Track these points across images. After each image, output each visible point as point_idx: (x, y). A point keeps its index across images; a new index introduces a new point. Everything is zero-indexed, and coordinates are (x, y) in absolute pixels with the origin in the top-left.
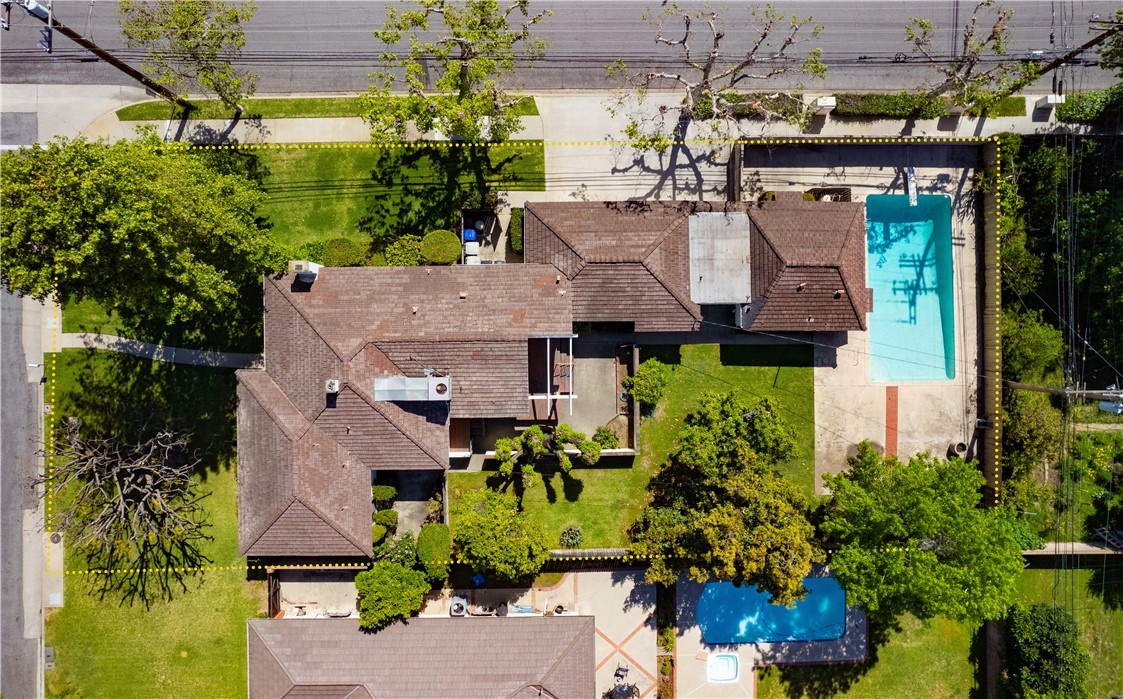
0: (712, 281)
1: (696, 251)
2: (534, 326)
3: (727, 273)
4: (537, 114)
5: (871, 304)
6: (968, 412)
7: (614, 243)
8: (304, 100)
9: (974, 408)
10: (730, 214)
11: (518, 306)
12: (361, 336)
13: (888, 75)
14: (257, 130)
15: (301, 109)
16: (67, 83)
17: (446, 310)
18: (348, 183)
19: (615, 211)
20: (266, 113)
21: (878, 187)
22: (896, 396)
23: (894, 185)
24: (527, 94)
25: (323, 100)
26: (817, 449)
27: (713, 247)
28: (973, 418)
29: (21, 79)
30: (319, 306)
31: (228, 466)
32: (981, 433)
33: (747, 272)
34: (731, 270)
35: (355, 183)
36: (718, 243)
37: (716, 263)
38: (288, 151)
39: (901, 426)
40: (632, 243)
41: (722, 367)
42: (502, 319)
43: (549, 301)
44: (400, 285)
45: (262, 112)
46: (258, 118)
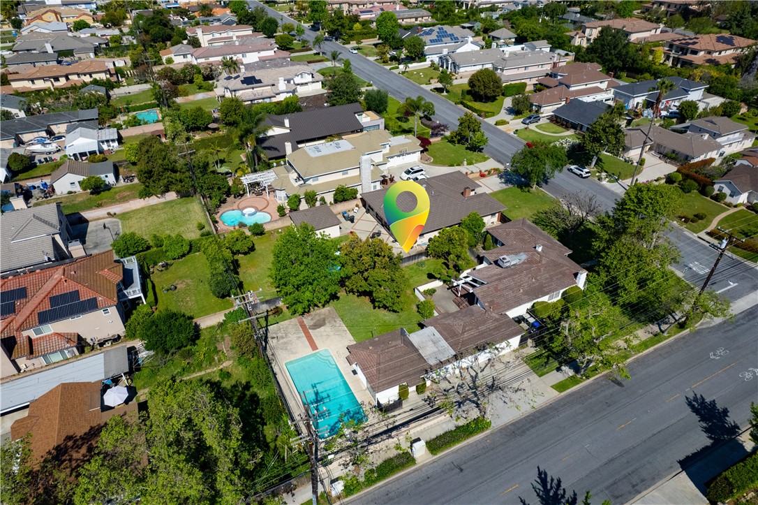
0: (429, 336)
1: (444, 343)
3: (424, 341)
6: (273, 355)
9: (270, 357)
10: (438, 361)
11: (499, 293)
13: (387, 495)
14: (650, 331)
17: (523, 284)
20: (653, 338)
22: (311, 346)
24: (563, 394)
27: (437, 347)
28: (271, 353)
33: (415, 344)
36: (435, 349)
37: (431, 343)
39: (305, 339)
42: (501, 286)
43: (489, 299)
45: (656, 338)
46: (656, 335)
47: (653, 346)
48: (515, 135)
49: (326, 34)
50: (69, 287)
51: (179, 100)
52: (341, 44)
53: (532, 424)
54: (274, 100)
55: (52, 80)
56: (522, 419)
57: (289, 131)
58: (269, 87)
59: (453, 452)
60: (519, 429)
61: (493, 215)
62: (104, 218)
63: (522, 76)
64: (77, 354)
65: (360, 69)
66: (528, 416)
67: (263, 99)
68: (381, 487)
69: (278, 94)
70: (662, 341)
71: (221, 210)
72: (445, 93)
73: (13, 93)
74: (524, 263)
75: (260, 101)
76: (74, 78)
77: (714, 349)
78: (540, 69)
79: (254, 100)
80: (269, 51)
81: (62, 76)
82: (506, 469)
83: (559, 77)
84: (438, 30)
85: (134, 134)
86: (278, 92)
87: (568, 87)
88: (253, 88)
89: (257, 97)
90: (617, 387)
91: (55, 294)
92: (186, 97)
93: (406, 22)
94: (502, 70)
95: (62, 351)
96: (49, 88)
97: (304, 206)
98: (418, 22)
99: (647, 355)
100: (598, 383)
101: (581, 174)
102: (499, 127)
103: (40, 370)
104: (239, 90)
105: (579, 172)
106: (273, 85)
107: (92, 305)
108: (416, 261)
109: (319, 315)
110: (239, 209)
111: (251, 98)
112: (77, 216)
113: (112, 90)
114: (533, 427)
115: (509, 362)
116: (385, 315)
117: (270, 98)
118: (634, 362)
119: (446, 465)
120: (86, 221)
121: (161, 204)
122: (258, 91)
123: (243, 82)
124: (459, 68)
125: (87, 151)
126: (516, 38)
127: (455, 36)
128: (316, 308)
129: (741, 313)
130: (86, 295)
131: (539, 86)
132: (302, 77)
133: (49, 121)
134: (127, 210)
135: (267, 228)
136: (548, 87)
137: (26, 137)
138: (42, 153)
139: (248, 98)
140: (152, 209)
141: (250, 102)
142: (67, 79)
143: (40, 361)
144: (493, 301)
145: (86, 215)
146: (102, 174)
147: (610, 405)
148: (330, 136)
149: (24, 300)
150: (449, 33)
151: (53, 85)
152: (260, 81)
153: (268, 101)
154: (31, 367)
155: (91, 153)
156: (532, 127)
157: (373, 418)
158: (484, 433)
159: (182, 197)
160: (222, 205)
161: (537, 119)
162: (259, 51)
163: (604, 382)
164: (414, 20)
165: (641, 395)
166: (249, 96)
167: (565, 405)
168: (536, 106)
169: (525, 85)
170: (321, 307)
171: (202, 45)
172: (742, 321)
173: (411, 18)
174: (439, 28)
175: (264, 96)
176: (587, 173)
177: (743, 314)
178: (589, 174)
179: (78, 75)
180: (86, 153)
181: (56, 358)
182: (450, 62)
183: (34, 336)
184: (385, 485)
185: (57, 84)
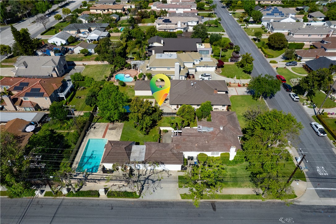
0: (141, 149)
1: (144, 154)
2: (181, 138)
3: (137, 150)
4: (180, 194)
5: (105, 146)
6: (88, 134)
7: (162, 154)
8: (246, 199)
9: (87, 134)
11: (184, 142)
12: (218, 137)
13: (80, 203)
14: (257, 191)
15: (246, 197)
16: (316, 205)
17: (200, 142)
18: (229, 178)
19: (162, 162)
20: (255, 195)
21: (93, 174)
22: (103, 136)
23: (89, 174)
24: (183, 200)
25: (240, 199)
26: (122, 129)
27: (139, 155)
28: (88, 133)
29: (329, 207)
30: (228, 143)
31: (243, 129)
32: (87, 130)
33: (132, 150)
34: (136, 150)
35: (227, 178)
36: (138, 155)
37: (139, 152)
38: (246, 186)
40: (158, 154)
41: (139, 142)
42: (187, 139)
43: (177, 143)
44: (211, 148)
45: (257, 196)
46: (257, 195)
47: (251, 199)
48: (276, 70)
49: (225, 4)
50: (39, 86)
51: (140, 25)
52: (228, 10)
53: (157, 206)
54: (174, 31)
55: (103, 10)
56: (154, 202)
57: (162, 45)
58: (174, 25)
59: (116, 200)
60: (149, 205)
61: (224, 105)
62: (81, 65)
63: (305, 40)
64: (35, 110)
65: (226, 23)
66: (159, 202)
67: (170, 30)
68: (81, 199)
69: (177, 29)
70: (258, 199)
71: (119, 72)
72: (257, 42)
73: (89, 14)
74: (210, 133)
75: (169, 30)
76: (110, 10)
77: (285, 216)
78: (319, 37)
79: (166, 30)
80: (189, 9)
81: (106, 9)
82: (129, 218)
83: (325, 43)
84: (274, 9)
85: (115, 36)
86: (177, 28)
87: (325, 49)
88: (167, 24)
89: (167, 28)
90: (212, 210)
91: (34, 88)
92: (144, 24)
93: (265, 3)
94: (293, 34)
95: (30, 108)
96: (101, 13)
97: (146, 79)
98: (272, 4)
99: (244, 202)
100: (204, 203)
101: (293, 99)
102: (271, 64)
103: (23, 112)
104: (160, 24)
105: (293, 97)
106: (176, 24)
107: (42, 95)
108: (172, 116)
109: (117, 125)
110: (125, 74)
111: (165, 28)
112: (73, 63)
113: (122, 17)
114: (156, 207)
115: (171, 175)
116: (140, 134)
117: (173, 30)
118: (233, 203)
119: (109, 204)
120: (75, 65)
121: (102, 65)
122: (169, 26)
123: (163, 21)
124: (274, 30)
125: (93, 39)
126: (325, 18)
127: (283, 13)
128: (117, 122)
129: (325, 206)
130: (42, 91)
131: (312, 46)
132: (192, 23)
133: (91, 26)
134: (90, 64)
135: (127, 84)
136: (316, 48)
137: (82, 31)
138: (82, 37)
139: (163, 28)
140: (98, 66)
141: (164, 30)
142: (108, 10)
143: (23, 109)
144: (179, 144)
145: (76, 63)
146: (90, 49)
147: (200, 216)
148: (179, 51)
149: (26, 87)
150: (279, 11)
151: (103, 12)
152: (171, 22)
153: (171, 31)
154: (20, 110)
155: (95, 40)
156: (290, 68)
157: (100, 172)
158: (134, 199)
159: (110, 64)
160: (121, 70)
161: (295, 64)
162: (184, 8)
163: (208, 204)
164: (270, 2)
165: (220, 219)
166: (164, 27)
167: (179, 205)
168: (299, 57)
169: (303, 45)
170: (120, 122)
171: (168, 3)
172: (321, 210)
173: (268, 1)
174: (275, 8)
175: (170, 28)
176: (296, 99)
177: (327, 207)
178: (298, 100)
179: (112, 9)
180: (92, 40)
181: (28, 109)
182: (270, 27)
183: (23, 100)
184: (83, 199)
185: (104, 12)
